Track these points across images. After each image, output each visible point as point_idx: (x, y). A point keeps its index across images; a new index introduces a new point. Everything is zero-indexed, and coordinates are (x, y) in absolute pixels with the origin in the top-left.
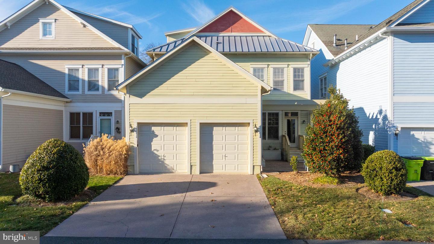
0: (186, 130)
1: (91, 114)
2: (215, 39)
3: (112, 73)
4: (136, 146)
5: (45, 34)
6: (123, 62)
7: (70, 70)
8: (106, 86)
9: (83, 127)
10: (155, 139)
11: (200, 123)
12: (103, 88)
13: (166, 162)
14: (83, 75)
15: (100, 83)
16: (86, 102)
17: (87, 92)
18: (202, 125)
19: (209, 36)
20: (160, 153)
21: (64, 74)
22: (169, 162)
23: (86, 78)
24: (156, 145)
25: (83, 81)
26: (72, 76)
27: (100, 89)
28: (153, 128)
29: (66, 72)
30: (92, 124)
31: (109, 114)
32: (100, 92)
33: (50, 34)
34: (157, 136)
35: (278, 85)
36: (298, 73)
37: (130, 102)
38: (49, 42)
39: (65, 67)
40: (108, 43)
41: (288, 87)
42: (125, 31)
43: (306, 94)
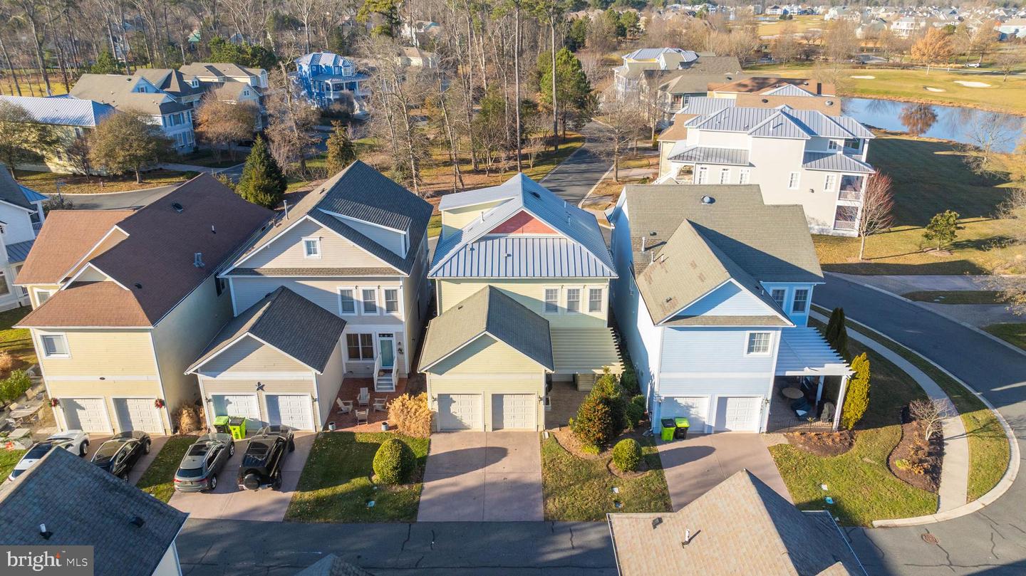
0: (480, 398)
1: (369, 336)
2: (503, 241)
3: (390, 294)
4: (438, 411)
5: (309, 253)
6: (401, 283)
7: (342, 291)
8: (384, 306)
9: (363, 348)
10: (453, 404)
11: (493, 395)
12: (381, 309)
13: (463, 421)
14: (358, 296)
15: (377, 304)
16: (363, 324)
17: (363, 313)
18: (494, 396)
19: (496, 238)
20: (458, 415)
21: (337, 295)
22: (466, 421)
23: (361, 299)
24: (454, 408)
25: (359, 302)
26: (346, 297)
27: (378, 310)
28: (451, 396)
29: (339, 293)
30: (372, 344)
31: (389, 335)
32: (378, 314)
33: (315, 253)
34: (455, 402)
35: (572, 306)
36: (595, 294)
37: (431, 378)
38: (315, 261)
39: (336, 288)
40: (383, 264)
41: (584, 307)
42: (398, 236)
43: (603, 314)
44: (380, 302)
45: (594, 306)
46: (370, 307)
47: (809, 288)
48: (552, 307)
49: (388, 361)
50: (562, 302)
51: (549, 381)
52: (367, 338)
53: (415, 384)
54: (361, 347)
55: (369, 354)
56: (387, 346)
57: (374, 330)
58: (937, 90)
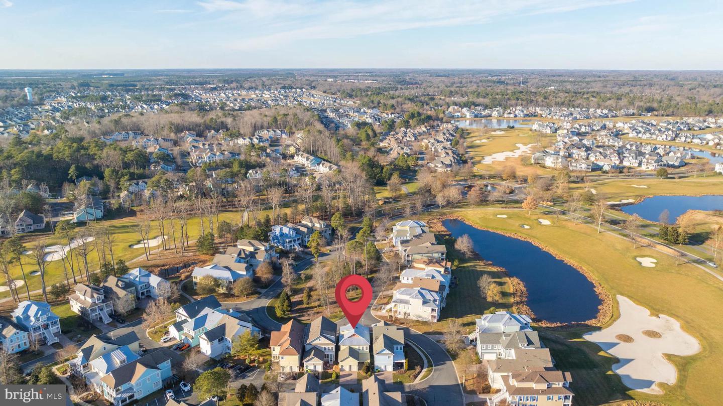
0: (348, 366)
2: (351, 338)
3: (332, 347)
6: (334, 345)
14: (327, 348)
17: (327, 351)
18: (350, 365)
22: (345, 369)
24: (343, 367)
26: (325, 348)
28: (343, 365)
31: (332, 354)
35: (363, 350)
36: (367, 347)
37: (340, 363)
38: (320, 342)
39: (324, 346)
40: (331, 343)
41: (365, 349)
42: (333, 338)
43: (368, 350)
44: (330, 348)
45: (367, 349)
46: (329, 350)
47: (402, 346)
48: (359, 350)
49: (331, 358)
50: (361, 349)
51: (359, 363)
52: (328, 355)
53: (336, 363)
54: (326, 356)
55: (328, 357)
56: (331, 356)
57: (329, 353)
58: (526, 227)
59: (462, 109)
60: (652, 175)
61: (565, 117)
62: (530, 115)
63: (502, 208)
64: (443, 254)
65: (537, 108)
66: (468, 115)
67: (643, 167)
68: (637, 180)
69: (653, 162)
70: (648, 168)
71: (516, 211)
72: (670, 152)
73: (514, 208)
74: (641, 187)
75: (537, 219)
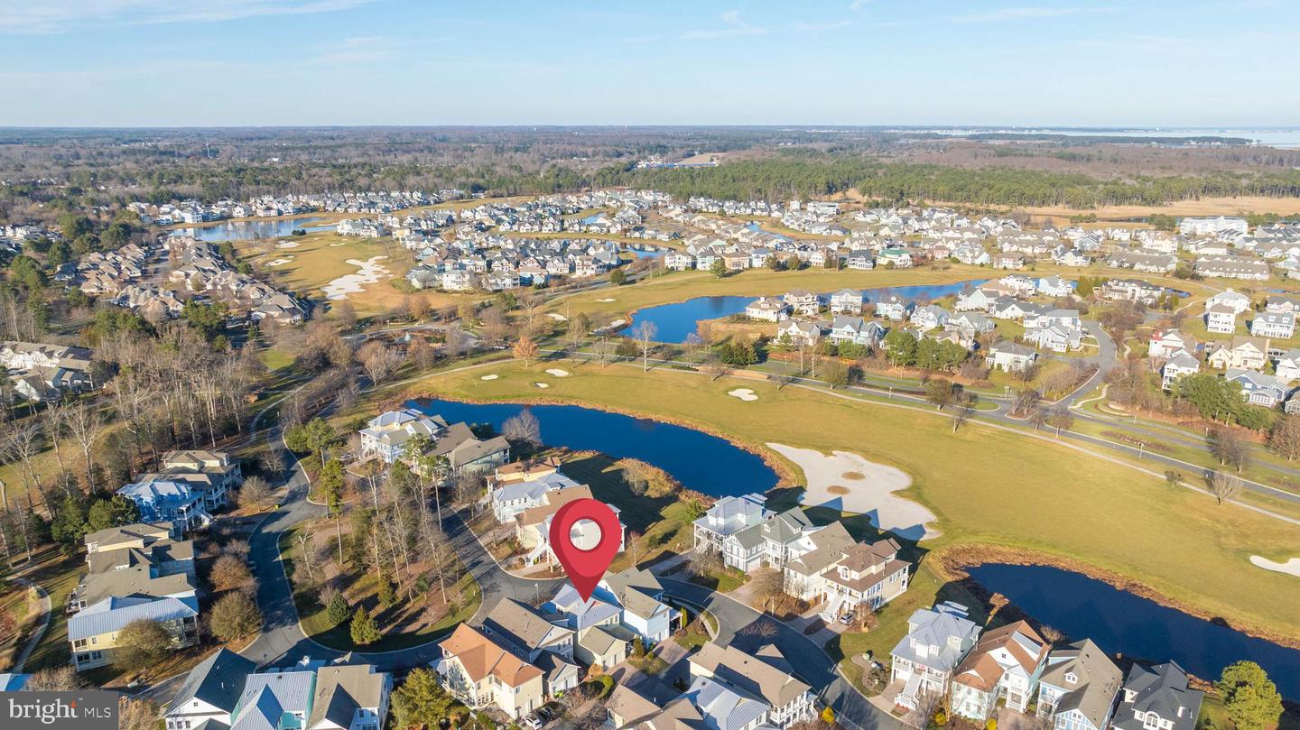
37: (599, 658)
41: (614, 622)
44: (567, 642)
46: (565, 645)
50: (609, 623)
58: (543, 386)
59: (159, 207)
60: (600, 283)
61: (370, 209)
62: (304, 208)
63: (474, 364)
64: (505, 451)
65: (301, 196)
66: (189, 218)
67: (578, 273)
68: (591, 292)
69: (590, 263)
70: (585, 273)
71: (502, 365)
72: (588, 247)
73: (492, 360)
74: (607, 300)
75: (544, 371)
